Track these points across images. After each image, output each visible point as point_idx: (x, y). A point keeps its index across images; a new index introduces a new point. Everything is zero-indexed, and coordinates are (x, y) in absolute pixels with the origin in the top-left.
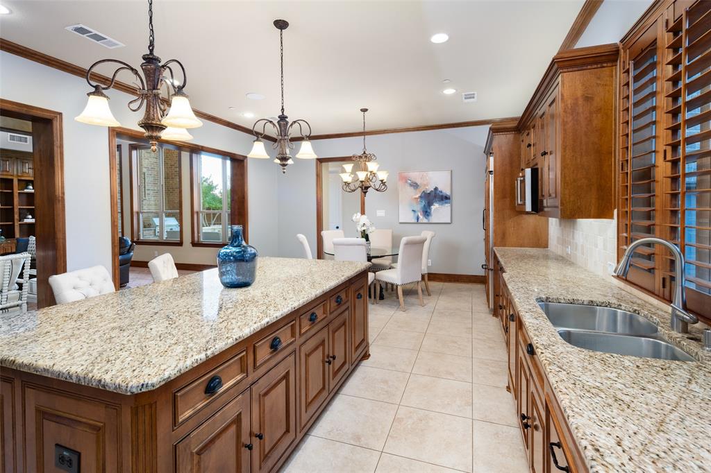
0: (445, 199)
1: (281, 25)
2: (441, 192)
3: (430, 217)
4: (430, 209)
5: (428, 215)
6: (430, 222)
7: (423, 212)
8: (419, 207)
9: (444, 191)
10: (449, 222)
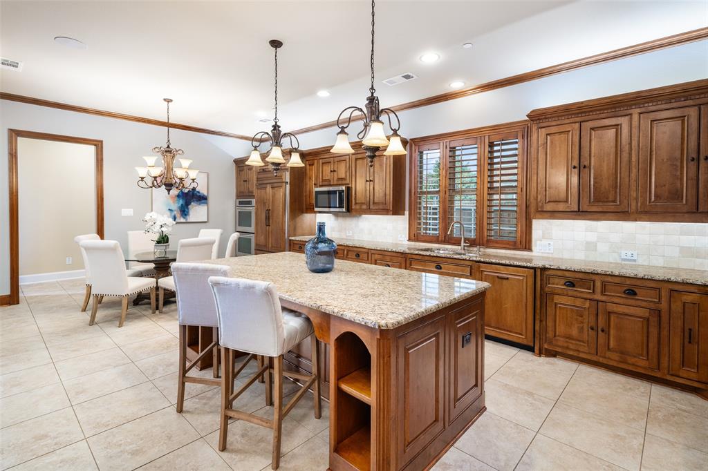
0: (202, 199)
1: (276, 44)
2: (199, 192)
3: (188, 217)
4: (188, 208)
5: (186, 215)
6: (189, 221)
7: (181, 211)
8: (176, 206)
9: (201, 192)
10: (206, 220)
